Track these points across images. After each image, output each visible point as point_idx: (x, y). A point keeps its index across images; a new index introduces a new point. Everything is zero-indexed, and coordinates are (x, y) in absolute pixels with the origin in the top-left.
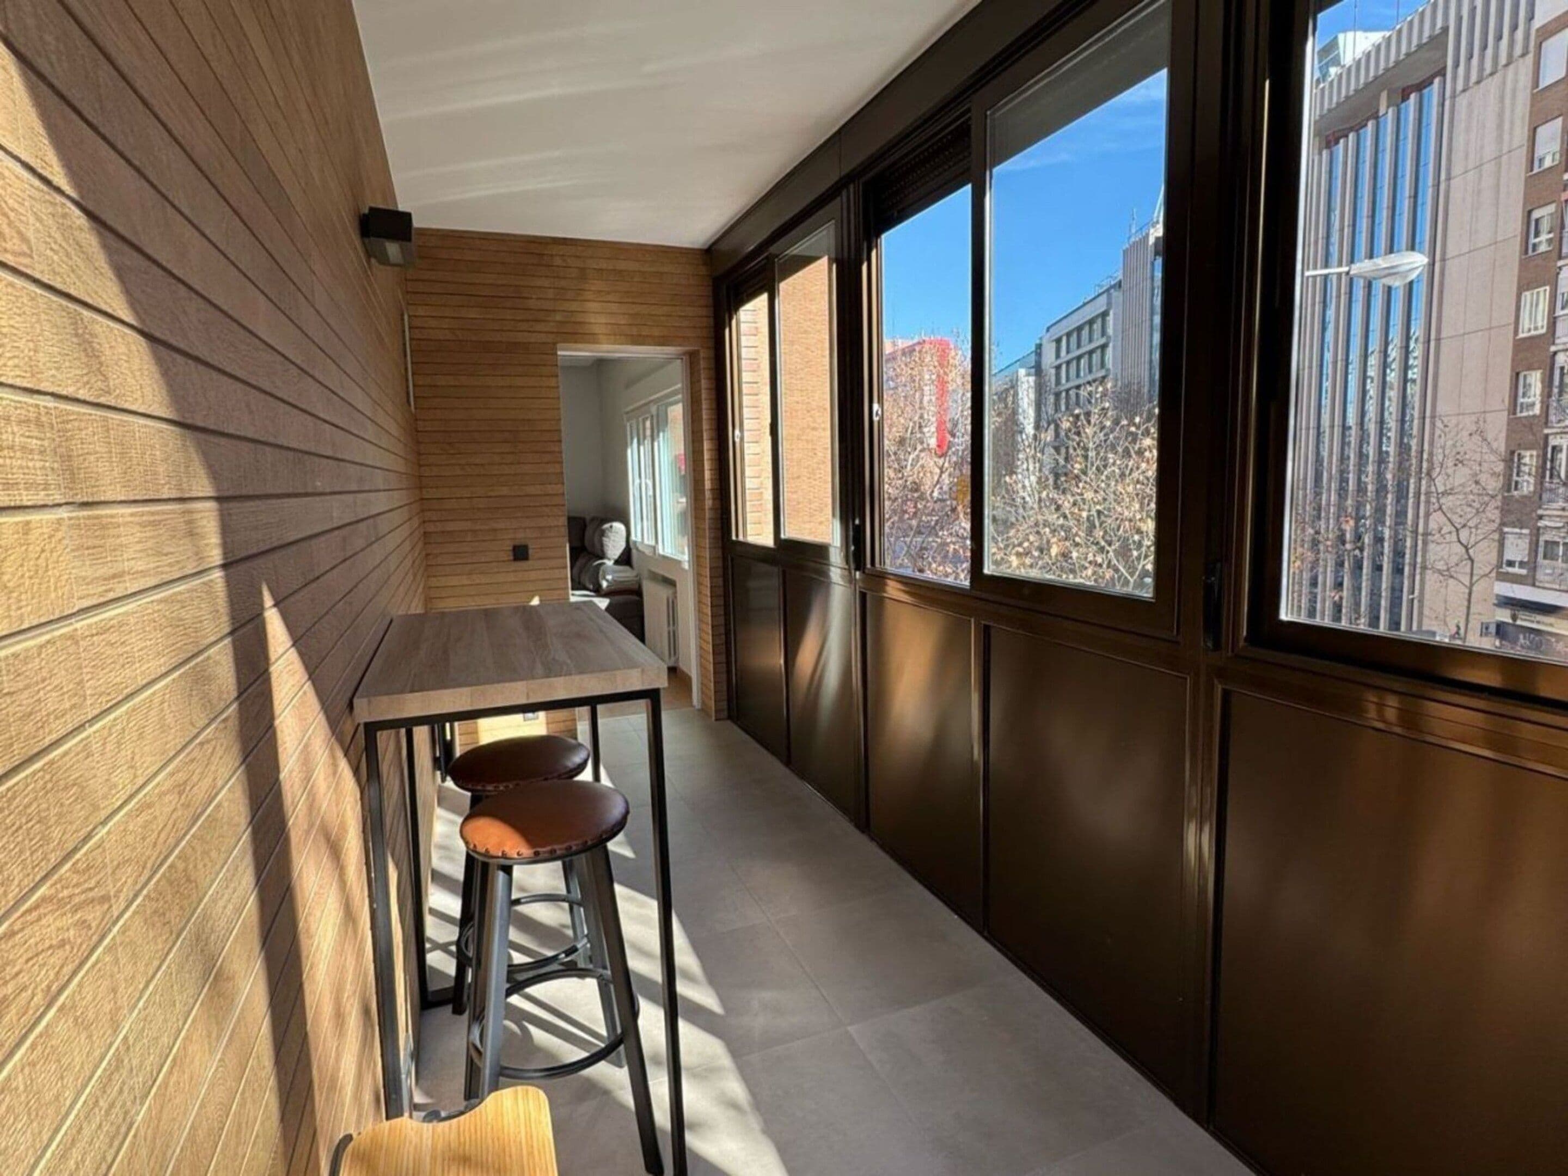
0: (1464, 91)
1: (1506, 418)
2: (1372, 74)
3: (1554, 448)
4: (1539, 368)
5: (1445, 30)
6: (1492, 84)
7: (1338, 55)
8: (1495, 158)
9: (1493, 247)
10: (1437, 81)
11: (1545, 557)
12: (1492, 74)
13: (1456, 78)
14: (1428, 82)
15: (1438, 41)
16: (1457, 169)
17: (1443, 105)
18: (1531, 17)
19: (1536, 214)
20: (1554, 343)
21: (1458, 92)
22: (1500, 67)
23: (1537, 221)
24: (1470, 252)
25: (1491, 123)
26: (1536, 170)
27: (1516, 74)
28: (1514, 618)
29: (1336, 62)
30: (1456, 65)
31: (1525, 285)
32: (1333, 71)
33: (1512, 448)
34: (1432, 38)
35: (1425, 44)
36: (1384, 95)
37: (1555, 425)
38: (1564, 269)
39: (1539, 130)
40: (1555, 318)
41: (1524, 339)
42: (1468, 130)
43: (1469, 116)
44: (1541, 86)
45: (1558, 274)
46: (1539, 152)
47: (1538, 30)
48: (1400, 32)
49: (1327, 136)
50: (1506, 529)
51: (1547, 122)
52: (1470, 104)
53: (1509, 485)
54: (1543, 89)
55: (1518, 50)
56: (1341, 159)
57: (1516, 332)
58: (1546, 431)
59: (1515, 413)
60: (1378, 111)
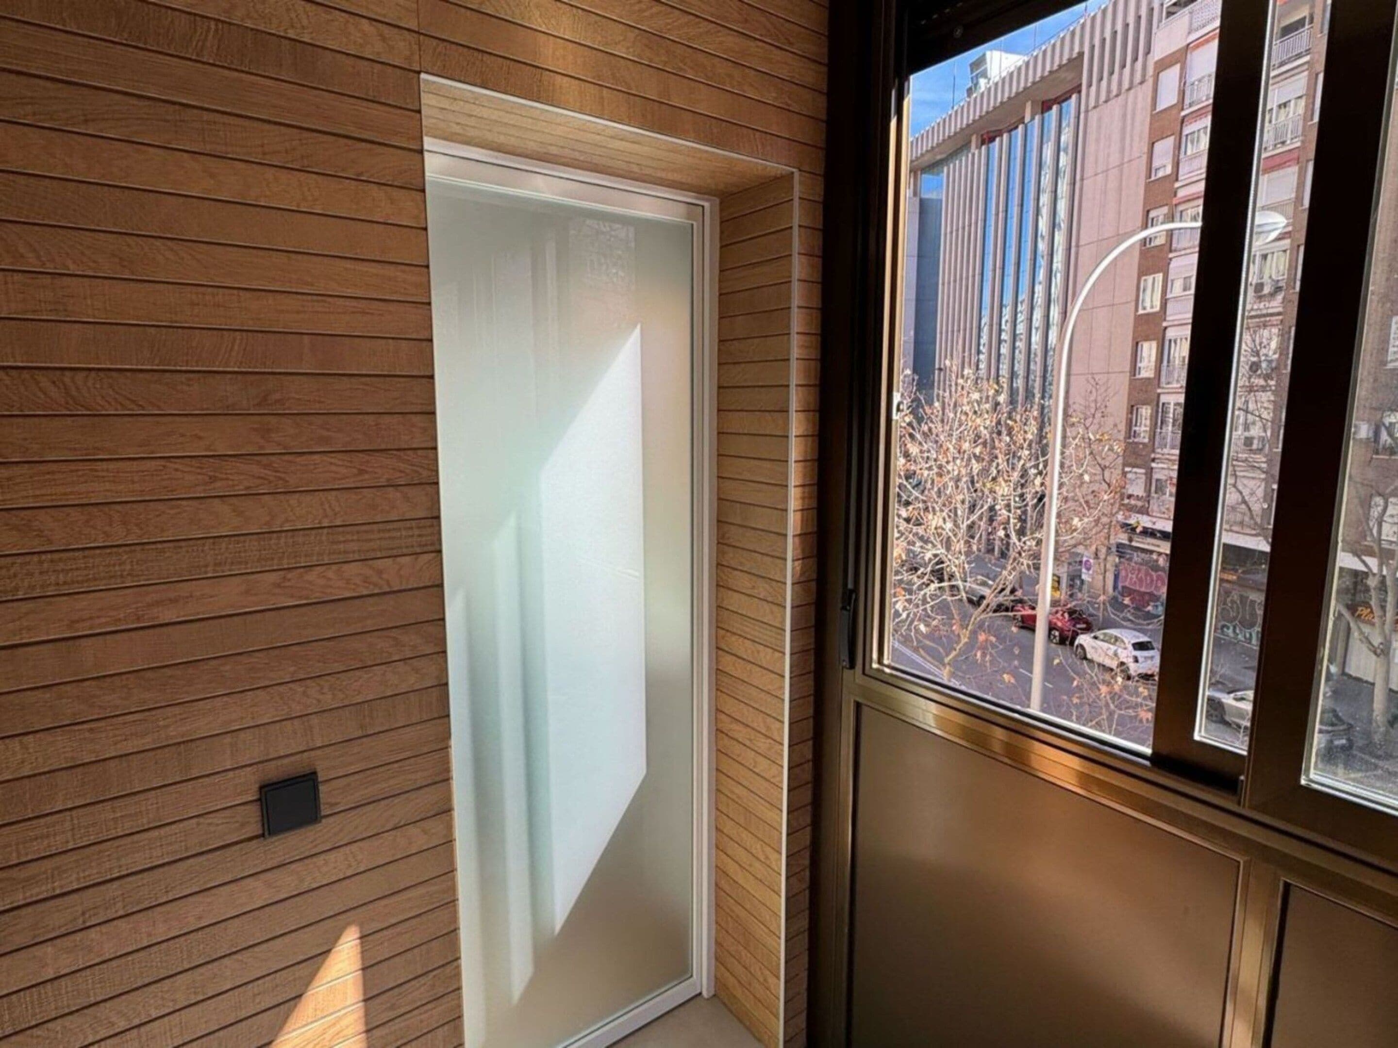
0: (1095, 107)
1: (1127, 379)
2: (1022, 85)
3: (1163, 404)
4: (1154, 339)
5: (1081, 54)
6: (1116, 105)
7: (986, 70)
8: (1118, 166)
9: (1115, 238)
10: (1074, 97)
11: (1156, 492)
12: (1117, 96)
13: (1089, 95)
14: (1066, 97)
15: (1076, 62)
16: (1089, 172)
17: (1078, 117)
18: (1148, 52)
19: (1152, 214)
20: (1165, 320)
21: (1090, 108)
22: (1123, 91)
23: (1153, 219)
24: (1098, 241)
25: (1116, 137)
26: (1153, 178)
27: (1136, 97)
28: (1131, 540)
29: (984, 74)
30: (1090, 85)
31: (1144, 271)
32: (982, 82)
33: (1133, 403)
34: (1070, 60)
35: (1064, 65)
36: (1029, 106)
37: (1165, 386)
38: (1174, 260)
39: (1156, 145)
40: (1166, 300)
41: (1142, 315)
42: (1098, 140)
43: (1099, 127)
44: (1158, 110)
45: (1169, 264)
46: (1156, 164)
47: (1156, 63)
48: (1045, 52)
49: (982, 135)
50: (1127, 469)
51: (1163, 138)
52: (1100, 119)
53: (1130, 433)
54: (1161, 112)
55: (1138, 78)
56: (996, 155)
57: (1137, 310)
58: (1159, 391)
59: (1135, 375)
60: (1023, 118)
